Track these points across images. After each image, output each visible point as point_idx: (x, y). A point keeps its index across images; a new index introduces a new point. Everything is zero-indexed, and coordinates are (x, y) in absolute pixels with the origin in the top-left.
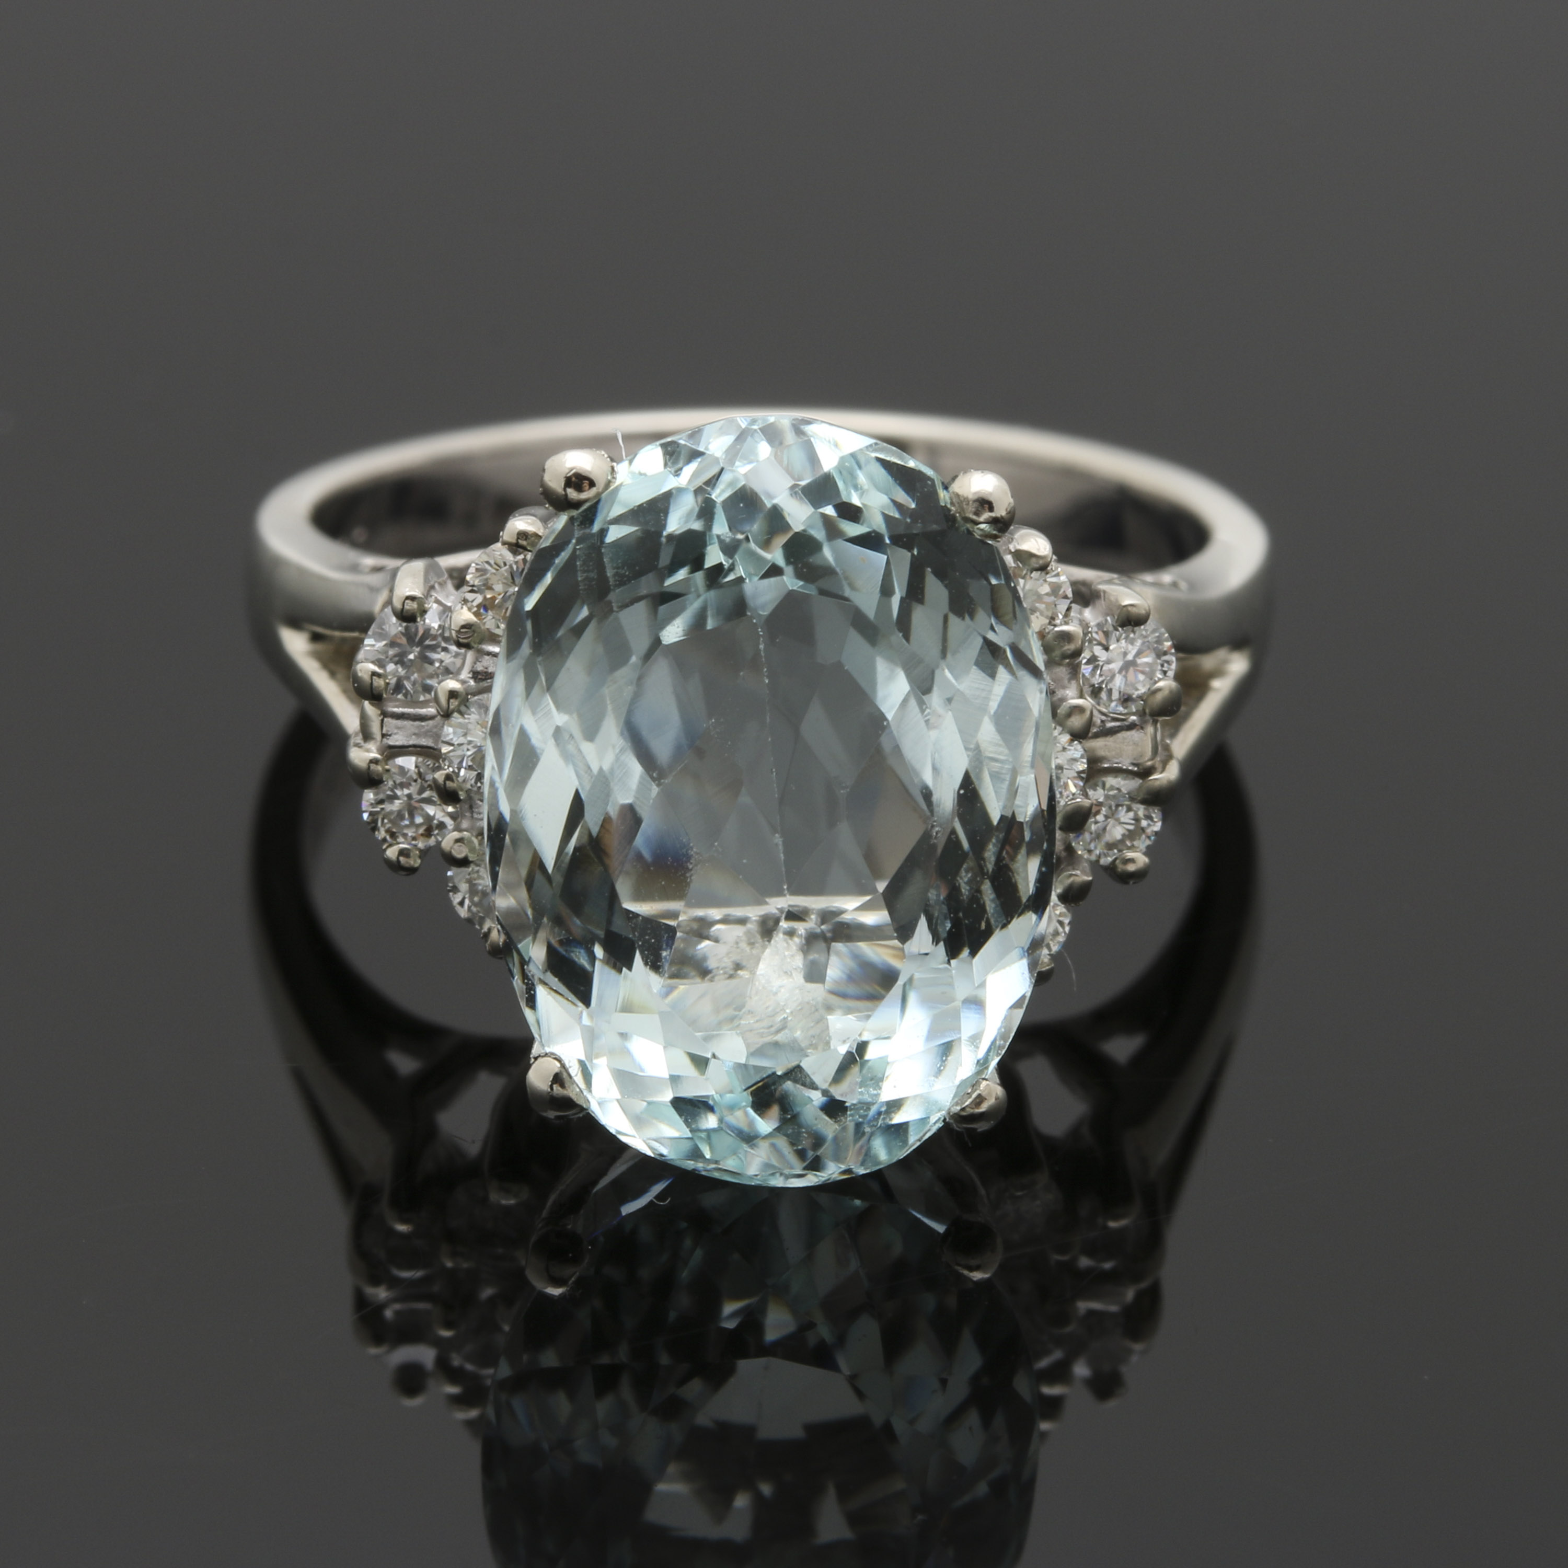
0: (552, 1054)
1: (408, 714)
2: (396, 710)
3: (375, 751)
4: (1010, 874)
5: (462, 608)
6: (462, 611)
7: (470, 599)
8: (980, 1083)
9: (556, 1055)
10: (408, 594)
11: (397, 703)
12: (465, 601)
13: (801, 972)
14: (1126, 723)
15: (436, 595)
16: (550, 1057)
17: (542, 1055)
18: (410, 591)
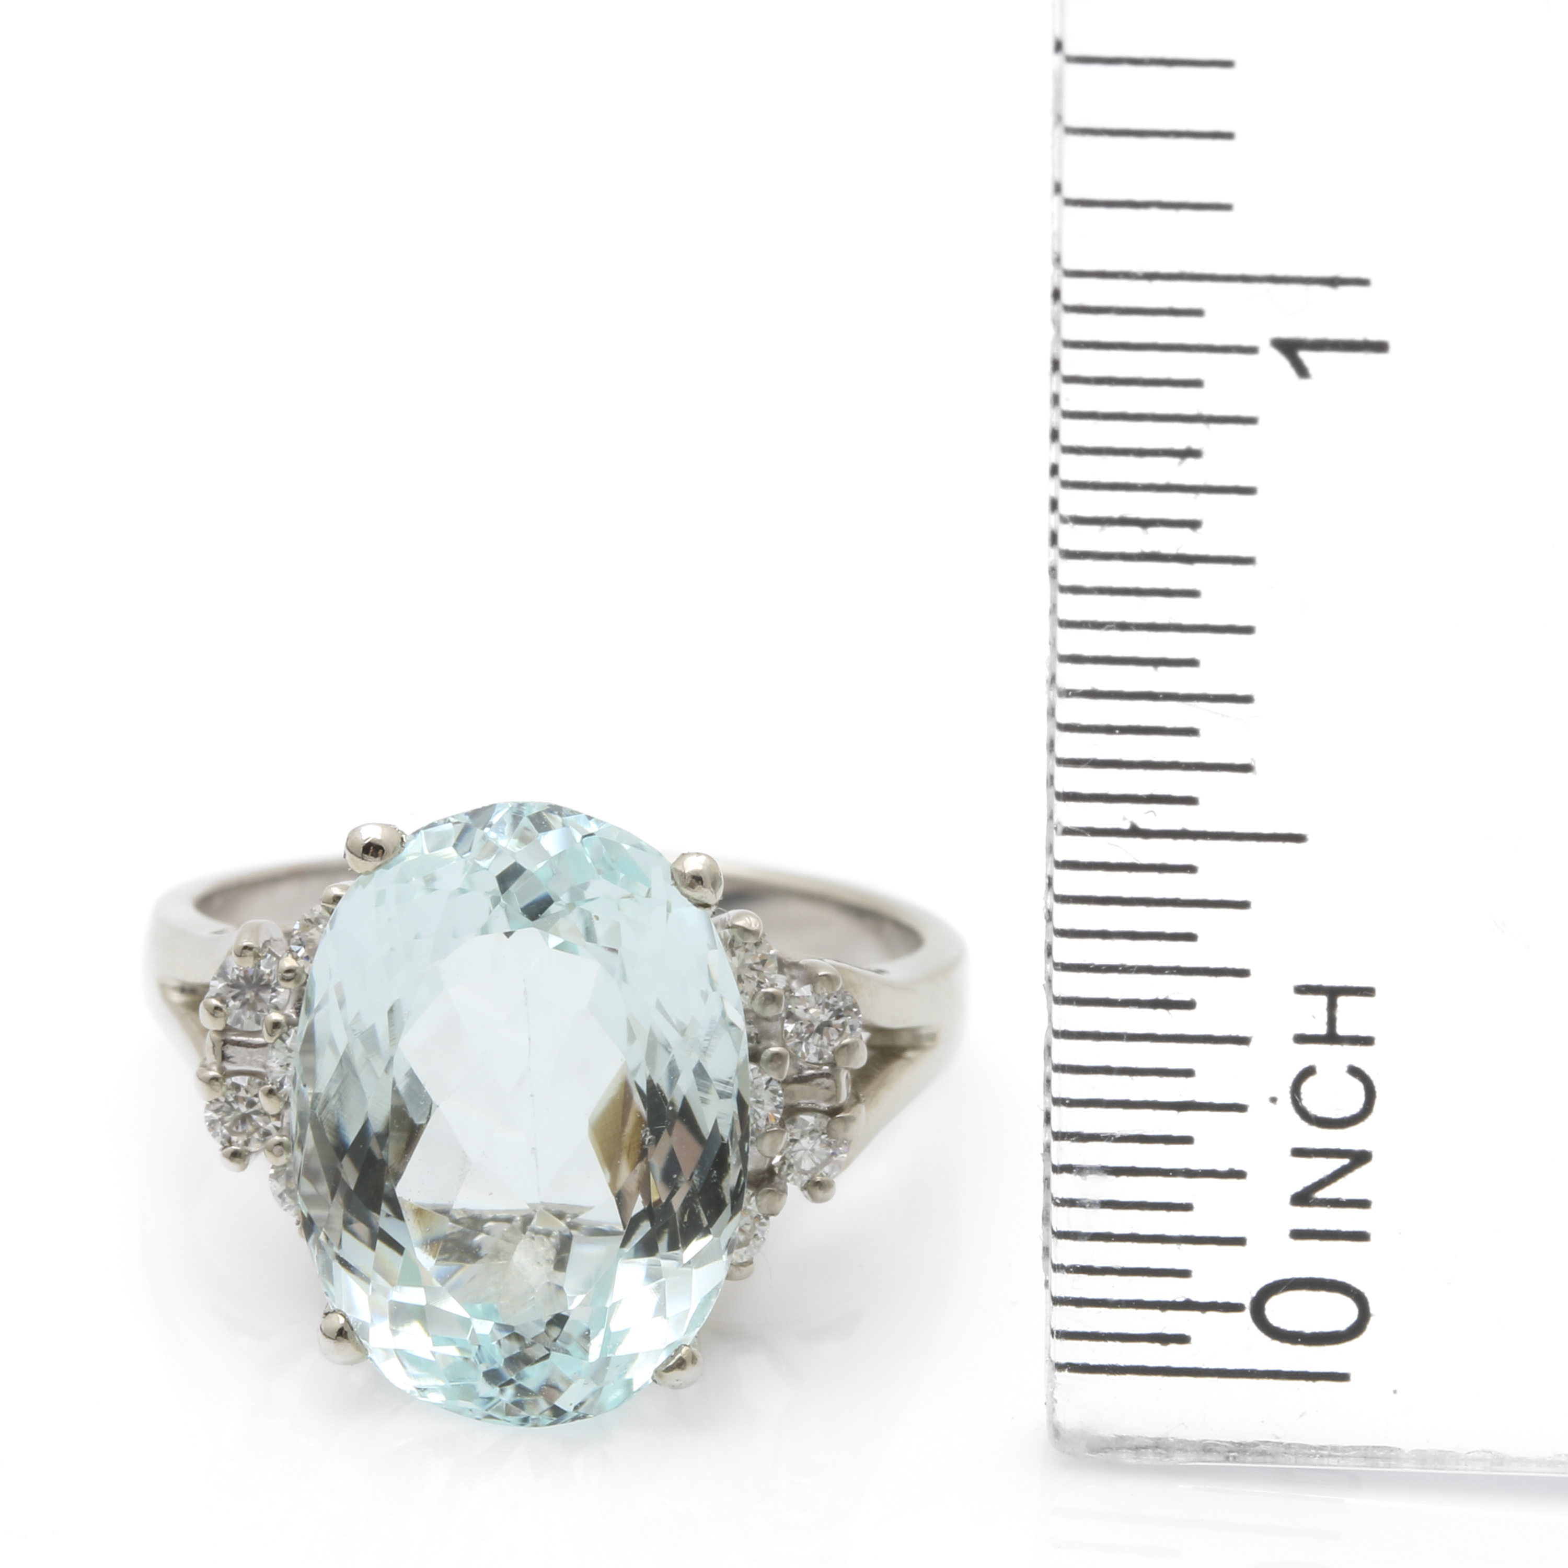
0: (339, 1310)
1: (243, 1042)
2: (234, 1038)
3: (216, 1070)
4: (720, 1190)
5: (287, 956)
6: (287, 958)
7: (295, 950)
8: (682, 1348)
9: (342, 1311)
10: (245, 944)
11: (235, 1033)
12: (291, 951)
13: (552, 1263)
14: (820, 1072)
15: (270, 947)
16: (337, 1313)
17: (331, 1311)
18: (247, 942)
